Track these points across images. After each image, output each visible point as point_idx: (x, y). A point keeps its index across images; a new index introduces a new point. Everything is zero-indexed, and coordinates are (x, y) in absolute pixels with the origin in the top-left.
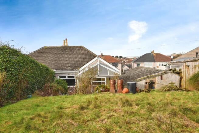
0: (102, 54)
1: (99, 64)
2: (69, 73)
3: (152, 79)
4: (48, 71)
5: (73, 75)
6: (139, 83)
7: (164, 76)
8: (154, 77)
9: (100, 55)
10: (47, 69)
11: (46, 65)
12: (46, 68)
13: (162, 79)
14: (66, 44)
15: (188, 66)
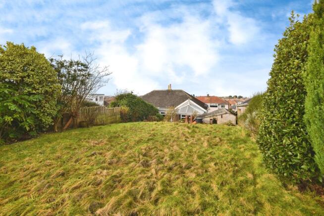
0: (208, 95)
1: (189, 104)
3: (215, 117)
6: (206, 119)
7: (224, 116)
8: (216, 116)
9: (207, 95)
10: (152, 107)
11: (152, 104)
13: (222, 117)
14: (170, 89)
15: (240, 110)
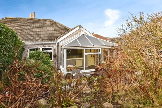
2: (45, 44)
4: (16, 39)
5: (50, 47)
12: (12, 33)
